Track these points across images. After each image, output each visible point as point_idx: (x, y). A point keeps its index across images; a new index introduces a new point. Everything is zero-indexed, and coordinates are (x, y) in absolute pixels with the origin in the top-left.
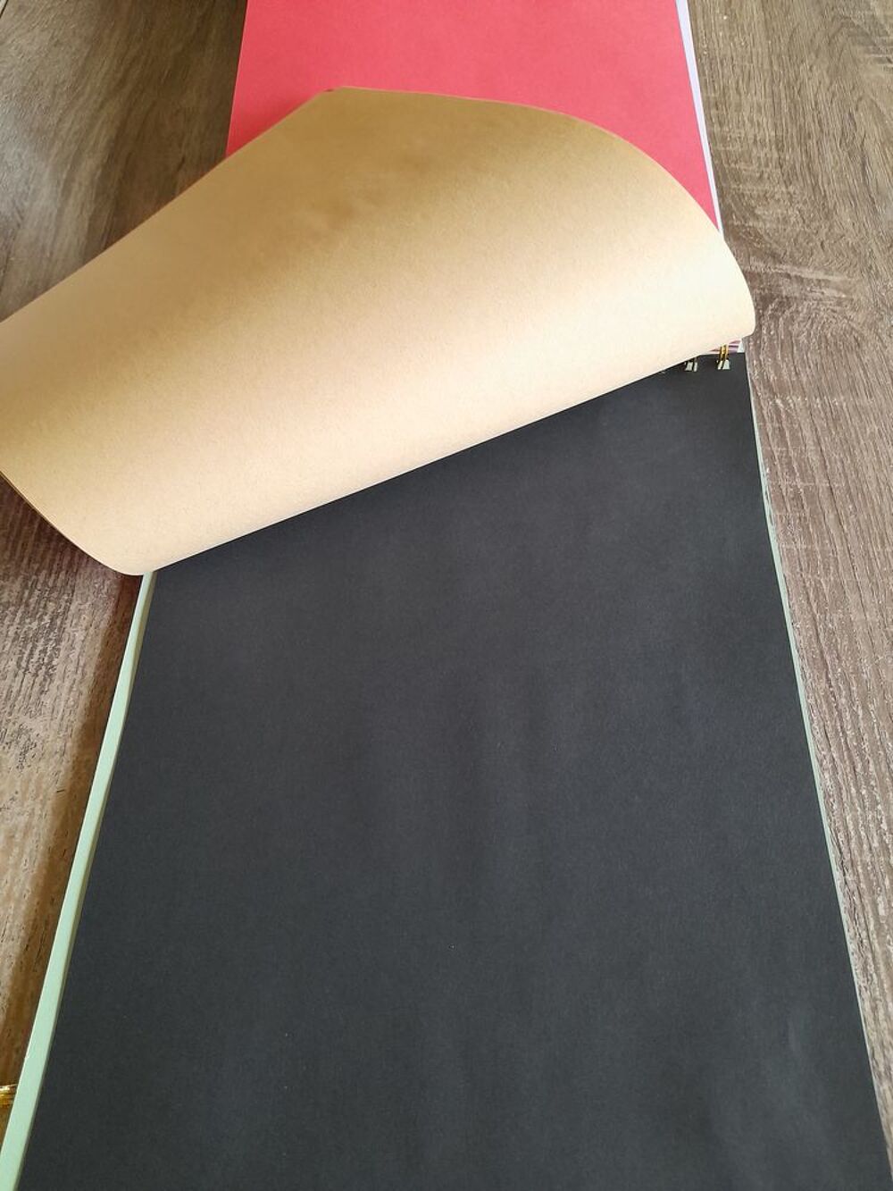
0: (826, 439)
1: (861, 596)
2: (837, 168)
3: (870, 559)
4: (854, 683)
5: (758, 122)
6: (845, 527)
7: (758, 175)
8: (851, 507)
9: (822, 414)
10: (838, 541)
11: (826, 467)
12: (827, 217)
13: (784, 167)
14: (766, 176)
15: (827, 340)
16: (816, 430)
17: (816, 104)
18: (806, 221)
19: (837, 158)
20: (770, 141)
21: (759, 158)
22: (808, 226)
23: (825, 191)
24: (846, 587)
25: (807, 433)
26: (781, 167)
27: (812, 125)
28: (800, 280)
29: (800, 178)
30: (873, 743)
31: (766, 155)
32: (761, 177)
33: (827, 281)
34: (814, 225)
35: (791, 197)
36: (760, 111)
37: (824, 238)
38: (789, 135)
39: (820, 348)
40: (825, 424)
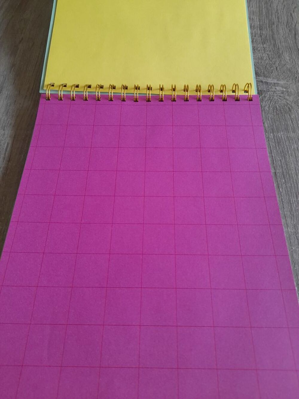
0: (275, 151)
1: (286, 220)
2: (284, 37)
3: (291, 204)
5: (253, 18)
6: (281, 189)
8: (284, 180)
9: (273, 141)
11: (274, 163)
12: (279, 57)
13: (262, 37)
14: (255, 40)
15: (277, 108)
16: (270, 147)
17: (277, 10)
18: (271, 59)
19: (284, 32)
20: (257, 26)
22: (271, 61)
23: (279, 46)
26: (261, 37)
27: (275, 19)
28: (267, 83)
29: (269, 41)
31: (255, 32)
33: (278, 84)
34: (274, 60)
35: (264, 48)
36: (254, 14)
37: (278, 66)
38: (265, 24)
39: (274, 112)
40: (274, 145)
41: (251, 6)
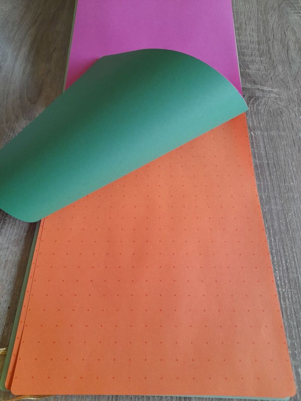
0: (268, 146)
1: (276, 200)
2: (279, 51)
3: (280, 187)
4: (271, 230)
5: (252, 35)
6: (272, 177)
7: (251, 54)
8: (274, 170)
9: (267, 138)
10: (269, 181)
11: (267, 156)
12: (274, 69)
13: (260, 51)
15: (270, 112)
16: (265, 143)
17: (273, 29)
18: (267, 70)
19: (279, 48)
20: (256, 42)
21: (251, 48)
22: (267, 72)
23: (273, 59)
24: (271, 197)
25: (261, 144)
26: (259, 51)
27: (271, 36)
28: (263, 91)
29: (265, 55)
30: (276, 250)
31: (254, 47)
32: (252, 55)
33: (272, 91)
34: (269, 71)
35: (262, 61)
36: (253, 31)
37: (272, 76)
38: (262, 40)
39: (268, 115)
40: (268, 141)
41: (251, 24)
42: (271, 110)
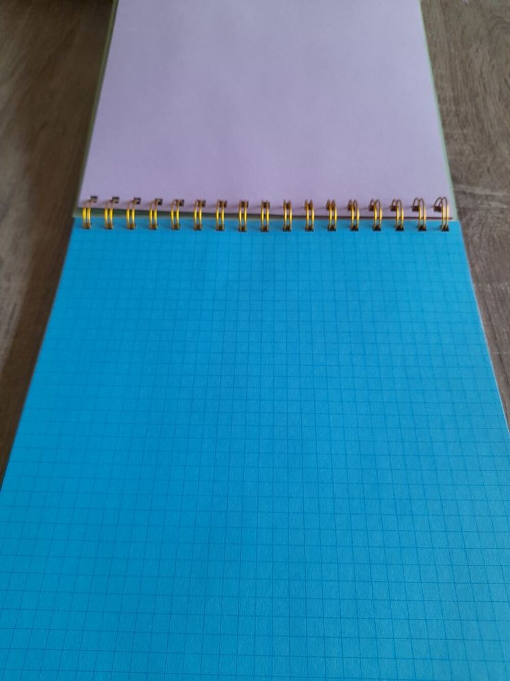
2: (497, 116)
9: (492, 297)
11: (496, 338)
12: (491, 150)
13: (460, 116)
14: (447, 123)
15: (494, 239)
16: (488, 309)
17: (481, 73)
18: (477, 153)
19: (497, 109)
20: (449, 98)
22: (478, 157)
23: (489, 133)
26: (458, 117)
27: (479, 88)
28: (473, 196)
29: (471, 124)
33: (493, 198)
34: (482, 156)
35: (465, 137)
36: (442, 80)
37: (490, 165)
38: (463, 95)
39: (489, 246)
40: (494, 305)
41: (437, 66)
42: (495, 236)
